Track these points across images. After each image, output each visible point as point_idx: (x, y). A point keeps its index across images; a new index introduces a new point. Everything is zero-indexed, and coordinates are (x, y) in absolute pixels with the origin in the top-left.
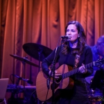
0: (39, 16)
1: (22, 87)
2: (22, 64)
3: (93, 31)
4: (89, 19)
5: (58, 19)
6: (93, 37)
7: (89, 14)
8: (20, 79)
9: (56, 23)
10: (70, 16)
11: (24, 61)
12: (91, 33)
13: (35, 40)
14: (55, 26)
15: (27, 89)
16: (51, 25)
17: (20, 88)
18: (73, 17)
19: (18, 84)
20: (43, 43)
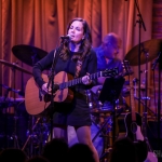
0: (31, 11)
1: (12, 99)
2: (11, 71)
3: (100, 29)
4: (94, 13)
5: (55, 14)
6: (100, 36)
7: (94, 6)
8: (10, 89)
9: (52, 19)
10: (70, 10)
11: (14, 68)
12: (97, 30)
13: (27, 41)
14: (52, 23)
15: (19, 102)
16: (47, 22)
17: (9, 101)
18: (74, 12)
19: (6, 95)
20: (37, 44)
